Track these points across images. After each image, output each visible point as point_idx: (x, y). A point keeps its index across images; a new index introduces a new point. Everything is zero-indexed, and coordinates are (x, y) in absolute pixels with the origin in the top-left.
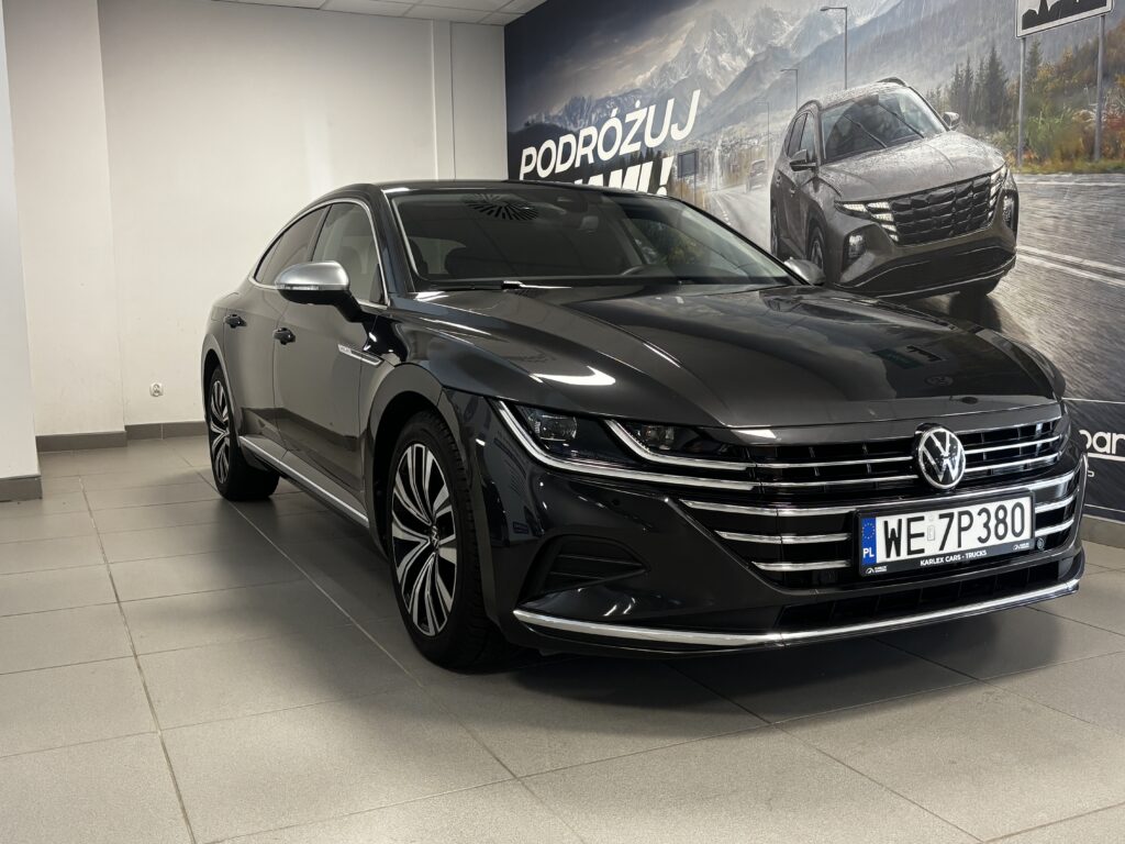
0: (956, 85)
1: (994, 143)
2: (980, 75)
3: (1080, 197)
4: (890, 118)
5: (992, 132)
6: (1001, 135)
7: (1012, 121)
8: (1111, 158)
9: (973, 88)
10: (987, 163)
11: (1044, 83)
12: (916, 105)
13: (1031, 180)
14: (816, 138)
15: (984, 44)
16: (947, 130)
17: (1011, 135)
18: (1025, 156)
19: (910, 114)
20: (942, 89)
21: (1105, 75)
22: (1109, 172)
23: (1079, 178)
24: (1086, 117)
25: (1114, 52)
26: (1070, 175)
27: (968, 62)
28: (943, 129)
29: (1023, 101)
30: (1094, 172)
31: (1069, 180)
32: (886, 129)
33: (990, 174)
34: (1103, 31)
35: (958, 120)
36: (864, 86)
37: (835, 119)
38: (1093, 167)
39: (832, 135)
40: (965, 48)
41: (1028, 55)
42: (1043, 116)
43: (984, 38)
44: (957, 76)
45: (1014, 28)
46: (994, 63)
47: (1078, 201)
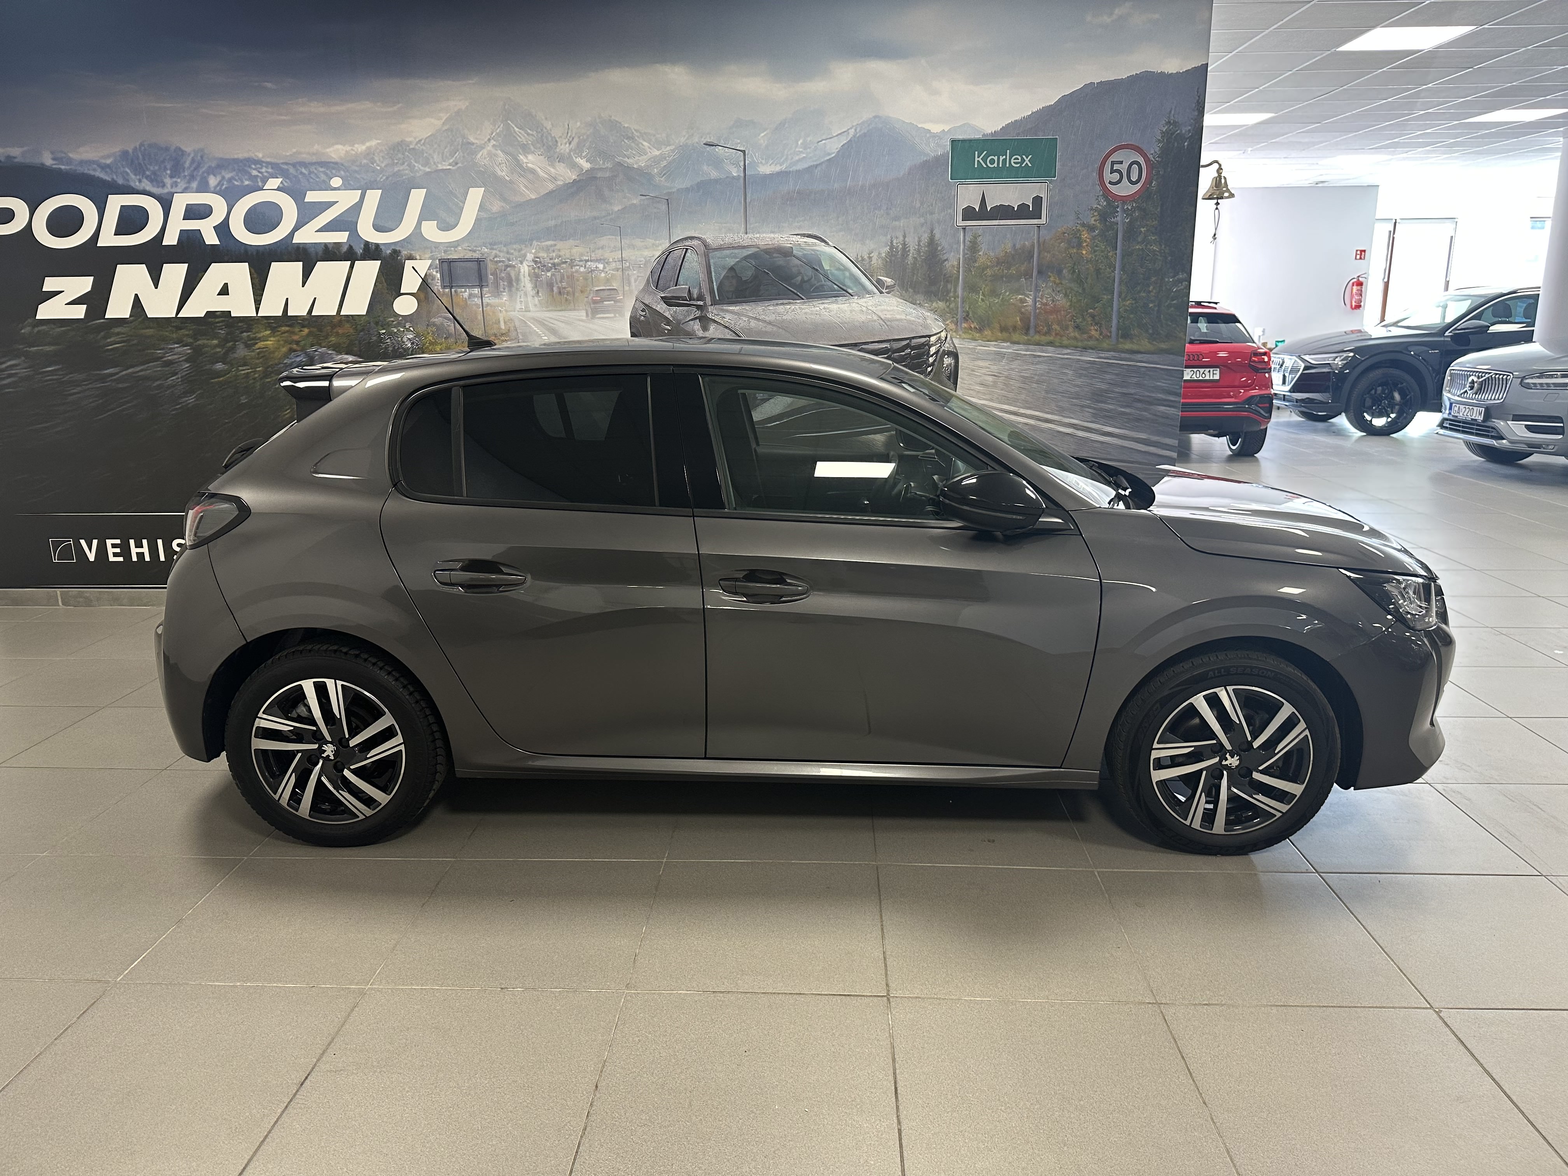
0: (892, 253)
1: (934, 311)
2: (919, 251)
3: (1017, 362)
4: (810, 272)
5: (932, 302)
6: (941, 304)
7: (952, 294)
8: (1045, 334)
9: (910, 259)
10: (926, 326)
11: (984, 269)
12: (842, 264)
13: (972, 345)
14: (702, 276)
15: (922, 225)
16: (881, 292)
17: (951, 306)
18: (965, 325)
19: (836, 272)
20: (874, 255)
21: (1040, 272)
22: (1043, 345)
23: (1016, 347)
24: (1022, 301)
25: (1048, 256)
26: (1008, 344)
27: (905, 237)
28: (875, 290)
29: (962, 279)
30: (1030, 344)
31: (1008, 348)
32: (803, 281)
33: (929, 336)
34: (1039, 238)
35: (893, 286)
36: (772, 235)
37: (731, 262)
38: (1029, 340)
39: (726, 277)
40: (902, 223)
41: (968, 243)
42: (983, 294)
43: (922, 220)
44: (892, 247)
45: (952, 218)
46: (932, 241)
47: (1015, 365)
